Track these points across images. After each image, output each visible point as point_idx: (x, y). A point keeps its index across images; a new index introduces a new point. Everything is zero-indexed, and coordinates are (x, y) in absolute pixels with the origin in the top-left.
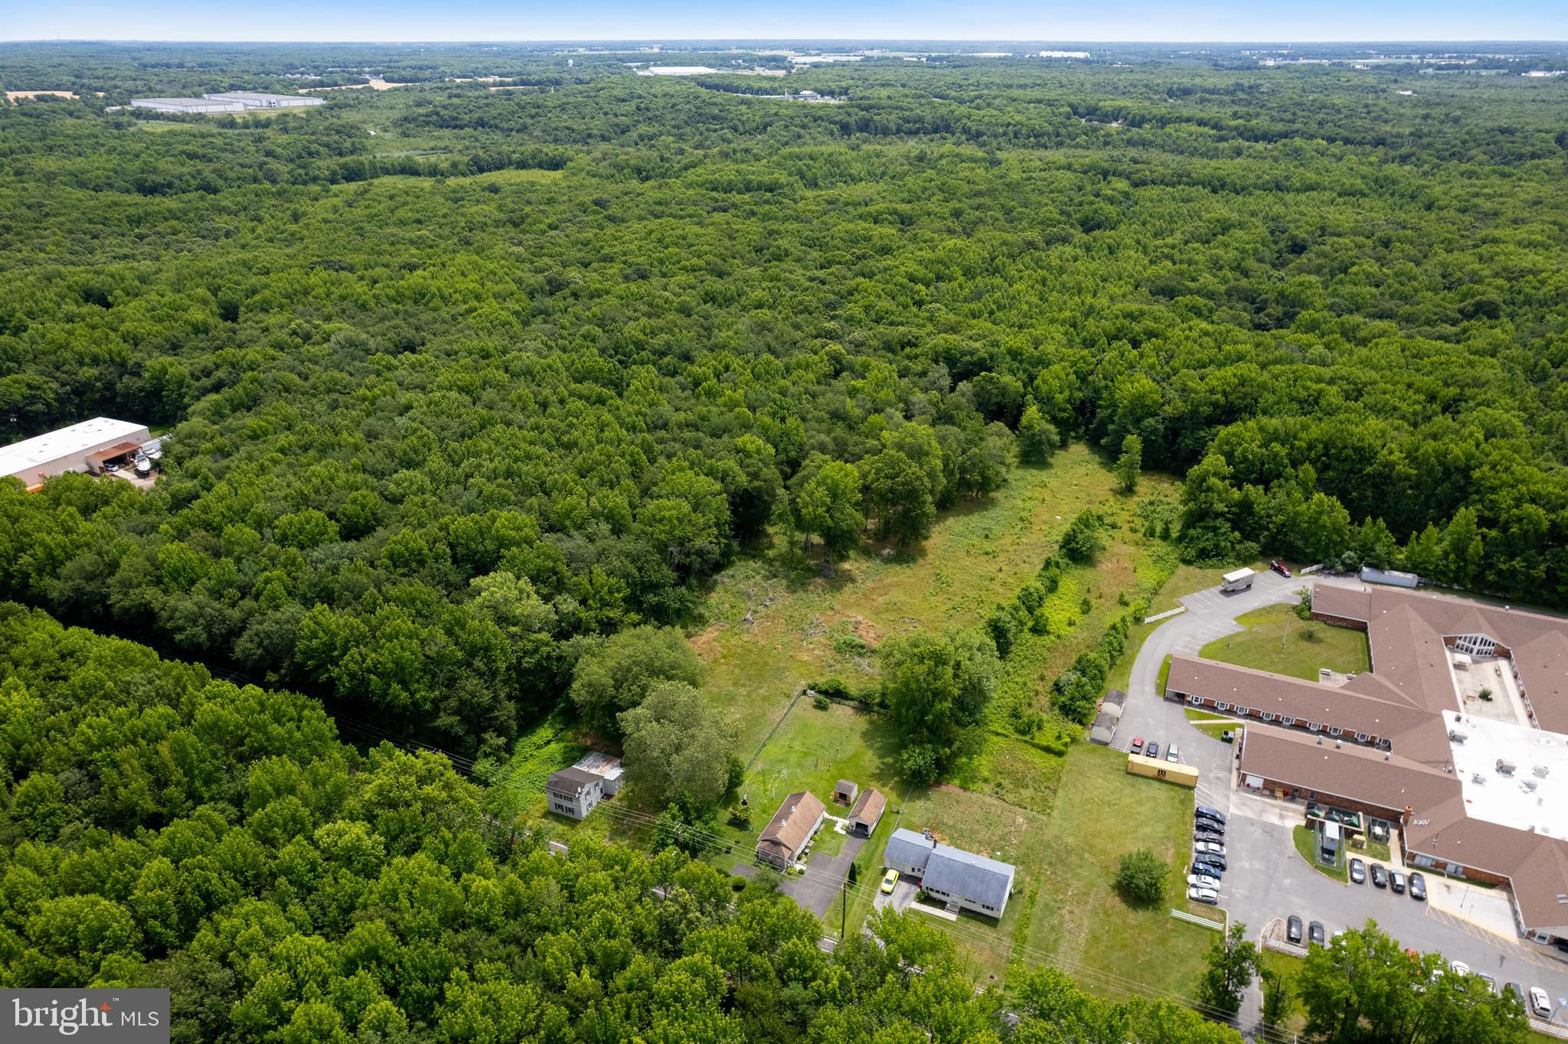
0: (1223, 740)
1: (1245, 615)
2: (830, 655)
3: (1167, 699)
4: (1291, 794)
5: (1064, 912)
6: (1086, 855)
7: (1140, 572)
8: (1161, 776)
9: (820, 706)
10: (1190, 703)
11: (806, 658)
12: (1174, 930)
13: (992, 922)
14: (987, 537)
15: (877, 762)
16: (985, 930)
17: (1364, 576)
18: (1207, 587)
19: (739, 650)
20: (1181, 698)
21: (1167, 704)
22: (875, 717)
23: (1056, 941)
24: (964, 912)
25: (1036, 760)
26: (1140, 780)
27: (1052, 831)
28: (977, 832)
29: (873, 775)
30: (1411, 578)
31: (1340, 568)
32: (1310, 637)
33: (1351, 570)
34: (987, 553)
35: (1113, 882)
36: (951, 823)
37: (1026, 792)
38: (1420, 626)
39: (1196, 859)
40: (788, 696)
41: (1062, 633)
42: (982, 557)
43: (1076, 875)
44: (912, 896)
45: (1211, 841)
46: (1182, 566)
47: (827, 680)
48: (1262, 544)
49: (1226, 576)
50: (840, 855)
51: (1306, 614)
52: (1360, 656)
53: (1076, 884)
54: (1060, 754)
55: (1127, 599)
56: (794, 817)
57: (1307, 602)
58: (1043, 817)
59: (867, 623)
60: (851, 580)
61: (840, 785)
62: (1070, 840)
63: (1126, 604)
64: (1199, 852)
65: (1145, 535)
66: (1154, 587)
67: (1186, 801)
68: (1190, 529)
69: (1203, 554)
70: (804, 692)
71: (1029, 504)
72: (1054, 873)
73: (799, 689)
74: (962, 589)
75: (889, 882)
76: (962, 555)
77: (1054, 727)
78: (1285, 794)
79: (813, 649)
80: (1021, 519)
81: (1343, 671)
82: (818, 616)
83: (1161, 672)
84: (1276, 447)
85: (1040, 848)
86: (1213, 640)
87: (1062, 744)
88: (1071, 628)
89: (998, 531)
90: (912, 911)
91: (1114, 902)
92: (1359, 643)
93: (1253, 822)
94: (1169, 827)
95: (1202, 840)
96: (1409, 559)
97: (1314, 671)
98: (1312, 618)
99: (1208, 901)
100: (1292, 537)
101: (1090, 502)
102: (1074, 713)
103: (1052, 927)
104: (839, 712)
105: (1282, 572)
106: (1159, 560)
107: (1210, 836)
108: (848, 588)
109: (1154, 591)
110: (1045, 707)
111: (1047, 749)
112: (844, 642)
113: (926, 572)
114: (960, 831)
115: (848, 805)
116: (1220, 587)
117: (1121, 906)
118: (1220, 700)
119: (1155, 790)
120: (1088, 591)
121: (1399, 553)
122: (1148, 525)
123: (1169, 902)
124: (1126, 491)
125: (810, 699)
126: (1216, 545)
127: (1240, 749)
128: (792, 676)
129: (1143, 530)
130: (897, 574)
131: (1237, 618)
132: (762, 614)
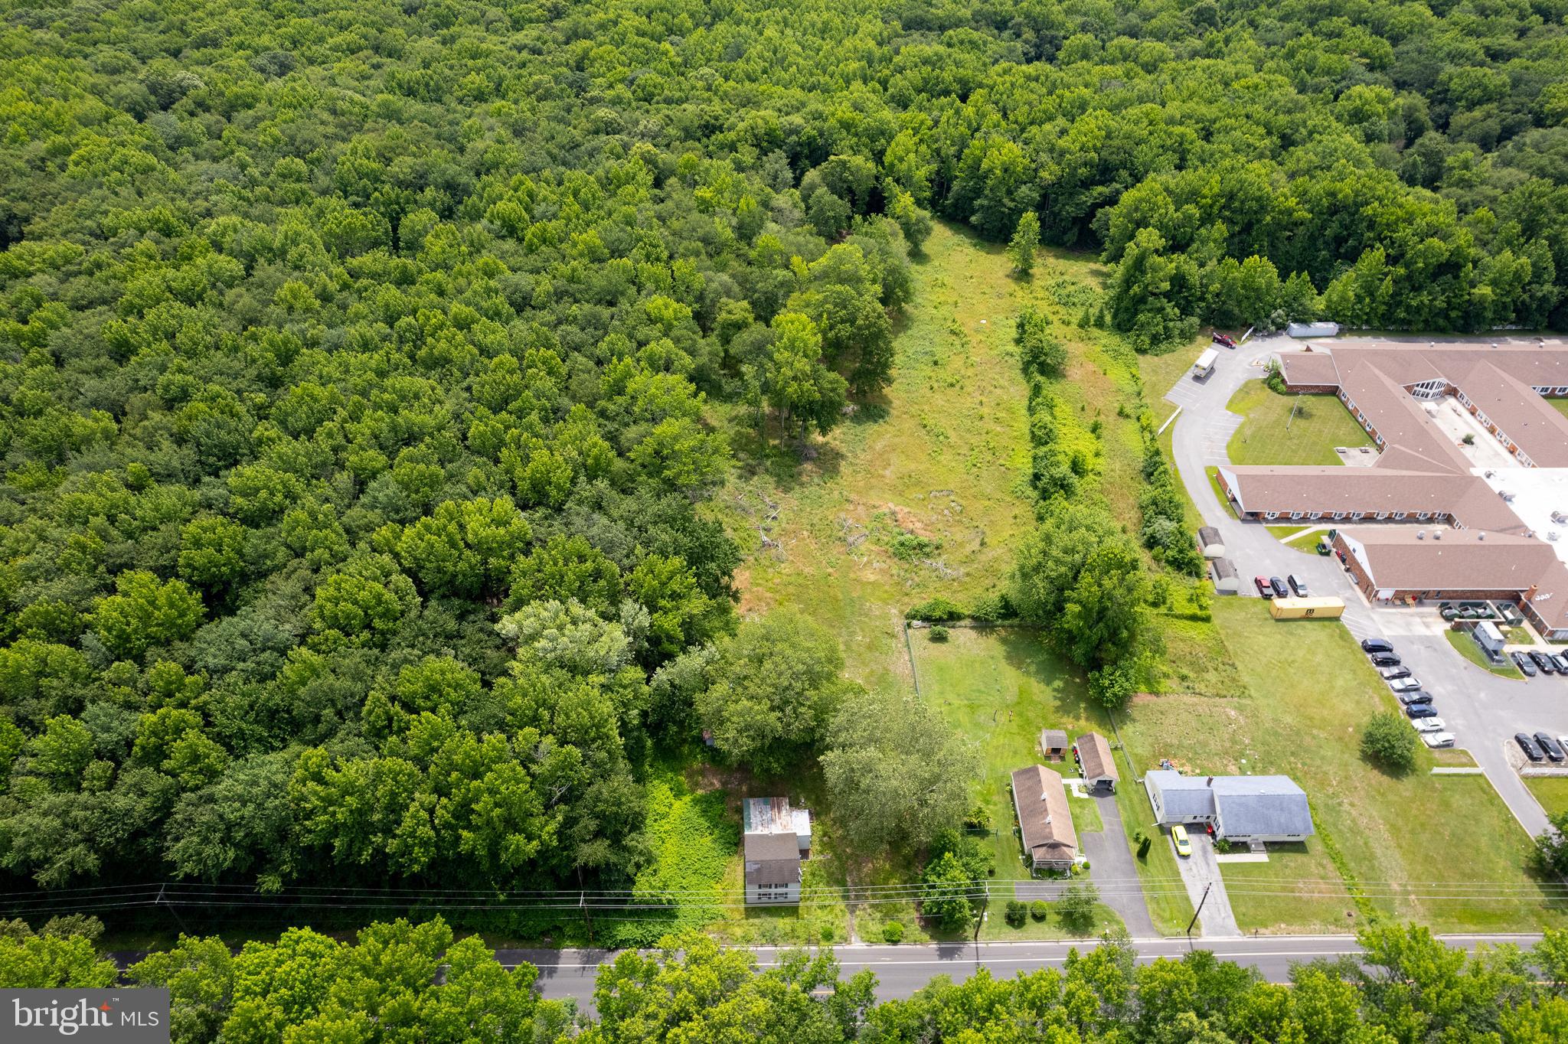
0: (1322, 554)
1: (1231, 401)
2: (896, 567)
3: (1244, 521)
4: (1420, 598)
5: (1346, 807)
6: (1315, 732)
7: (1111, 376)
8: (1309, 616)
9: (939, 638)
10: (1266, 521)
11: (872, 578)
12: (1445, 789)
13: (1298, 847)
14: (936, 363)
15: (1048, 690)
16: (1300, 858)
17: (1294, 333)
18: (1178, 376)
19: (791, 589)
20: (1255, 517)
21: (1247, 526)
22: (1003, 633)
23: (1366, 844)
24: (1272, 846)
25: (1193, 633)
26: (1293, 625)
27: (1266, 714)
28: (1204, 744)
29: (1057, 709)
30: (1332, 327)
31: (1273, 328)
32: (1300, 413)
33: (1281, 328)
34: (952, 385)
35: (1358, 754)
36: (1175, 742)
37: (1212, 677)
38: (1388, 382)
39: (1403, 701)
40: (893, 636)
41: (1099, 468)
42: (949, 391)
43: (1323, 758)
44: (1210, 848)
45: (1401, 676)
46: (1140, 358)
47: (920, 603)
48: (1200, 316)
49: (1198, 362)
50: (1106, 827)
51: (1282, 387)
52: (1352, 424)
53: (1331, 769)
54: (1207, 619)
55: (1128, 410)
56: (1049, 805)
57: (1278, 374)
58: (1248, 702)
59: (902, 510)
60: (838, 456)
61: (1049, 739)
62: (1288, 719)
63: (1128, 416)
64: (1399, 691)
65: (1081, 326)
66: (1136, 389)
67: (1344, 635)
68: (1136, 314)
69: (1155, 340)
70: (909, 625)
71: (944, 311)
72: (1304, 764)
73: (898, 623)
74: (961, 437)
75: (1184, 843)
76: (929, 393)
77: (1179, 589)
78: (1414, 599)
79: (869, 562)
80: (953, 332)
81: (1353, 445)
82: (842, 515)
83: (1215, 490)
84: (1191, 209)
85: (1271, 739)
86: (1228, 438)
87: (1201, 607)
88: (1100, 460)
89: (941, 353)
90: (1223, 867)
91: (1376, 777)
92: (1341, 409)
93: (1411, 640)
94: (1354, 672)
95: (1394, 677)
96: (1328, 307)
97: (1332, 452)
98: (1292, 391)
99: (1447, 745)
100: (1231, 306)
101: (1000, 296)
102: (1186, 565)
103: (1351, 830)
104: (962, 638)
105: (1228, 345)
106: (1117, 355)
107: (1395, 670)
108: (844, 467)
109: (1139, 394)
110: (1154, 566)
111: (1194, 618)
112: (902, 544)
113: (909, 424)
114: (1191, 747)
115: (1063, 758)
116: (1190, 374)
117: (1385, 780)
118: (1296, 510)
119: (1313, 632)
120: (1083, 409)
121: (1319, 304)
122: (1078, 314)
123: (1419, 759)
124: (1023, 275)
125: (920, 633)
126: (1165, 328)
127: (1344, 561)
128: (875, 606)
129: (1075, 320)
130: (880, 435)
131: (1228, 407)
132: (776, 530)
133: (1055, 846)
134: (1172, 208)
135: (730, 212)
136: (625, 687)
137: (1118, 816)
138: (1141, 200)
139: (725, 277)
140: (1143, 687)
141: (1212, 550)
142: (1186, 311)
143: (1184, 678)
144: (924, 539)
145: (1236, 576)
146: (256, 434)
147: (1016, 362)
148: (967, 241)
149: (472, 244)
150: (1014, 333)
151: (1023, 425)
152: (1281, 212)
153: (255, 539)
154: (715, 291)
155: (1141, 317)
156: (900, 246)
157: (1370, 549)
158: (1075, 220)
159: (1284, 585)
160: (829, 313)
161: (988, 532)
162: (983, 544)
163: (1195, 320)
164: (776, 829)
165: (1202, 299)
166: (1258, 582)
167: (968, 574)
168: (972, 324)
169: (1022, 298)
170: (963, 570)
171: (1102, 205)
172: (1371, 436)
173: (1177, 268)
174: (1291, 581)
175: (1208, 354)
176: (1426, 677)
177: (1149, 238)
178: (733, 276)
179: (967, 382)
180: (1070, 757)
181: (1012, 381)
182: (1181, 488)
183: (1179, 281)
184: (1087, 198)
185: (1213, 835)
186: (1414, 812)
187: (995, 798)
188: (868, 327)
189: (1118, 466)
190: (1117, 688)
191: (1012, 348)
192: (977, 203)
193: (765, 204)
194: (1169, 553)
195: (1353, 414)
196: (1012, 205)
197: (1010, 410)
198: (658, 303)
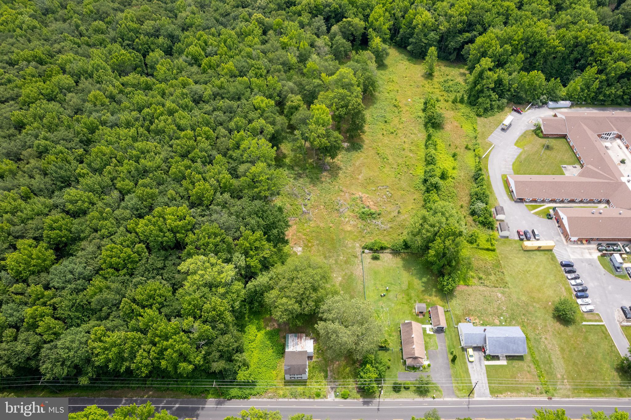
0: (548, 218)
1: (517, 141)
2: (359, 223)
3: (516, 202)
4: (589, 241)
5: (543, 339)
6: (534, 304)
7: (464, 128)
8: (539, 249)
9: (376, 258)
10: (526, 202)
11: (349, 229)
12: (587, 331)
13: (520, 358)
14: (386, 122)
15: (420, 283)
16: (520, 363)
17: (550, 106)
18: (495, 129)
19: (314, 234)
20: (521, 200)
21: (517, 204)
22: (404, 256)
23: (549, 356)
24: (509, 358)
25: (487, 257)
26: (531, 253)
27: (514, 296)
28: (486, 310)
29: (423, 291)
30: (568, 103)
31: (541, 104)
32: (548, 148)
33: (545, 104)
34: (392, 133)
35: (551, 315)
36: (473, 308)
37: (492, 278)
38: (589, 132)
39: (575, 290)
40: (356, 257)
41: (454, 175)
42: (391, 136)
43: (536, 317)
44: (483, 358)
45: (575, 278)
46: (478, 118)
47: (369, 241)
48: (507, 99)
49: (504, 123)
50: (439, 348)
51: (541, 134)
52: (571, 153)
53: (539, 322)
54: (493, 250)
55: (470, 146)
56: (415, 340)
57: (540, 128)
58: (507, 290)
59: (365, 196)
60: (339, 168)
61: (418, 308)
62: (524, 298)
63: (470, 149)
64: (574, 285)
65: (453, 102)
66: (475, 135)
67: (553, 258)
68: (478, 97)
69: (486, 110)
70: (363, 252)
71: (392, 94)
72: (528, 319)
73: (359, 250)
74: (394, 159)
75: (471, 356)
76: (381, 137)
77: (483, 235)
78: (586, 241)
79: (349, 221)
80: (395, 106)
81: (570, 164)
82: (339, 198)
83: (505, 186)
84: (508, 47)
85: (515, 308)
86: (514, 160)
87: (492, 245)
88: (455, 171)
89: (389, 116)
90: (487, 367)
91: (558, 326)
92: (567, 145)
93: (582, 261)
94: (555, 276)
95: (572, 279)
96: (567, 94)
97: (560, 168)
98: (546, 136)
99: (591, 311)
100: (522, 94)
101: (418, 87)
102: (488, 224)
103: (544, 350)
104: (386, 259)
105: (519, 112)
106: (468, 117)
107: (573, 275)
108: (341, 174)
109: (476, 138)
110: (473, 224)
111: (488, 250)
112: (363, 213)
113: (372, 152)
114: (480, 311)
115: (424, 315)
116: (500, 127)
117: (562, 327)
118: (539, 198)
119: (541, 257)
120: (450, 145)
121: (563, 92)
122: (452, 96)
123: (578, 317)
124: (429, 75)
125: (368, 255)
126: (491, 105)
127: (558, 222)
128: (349, 243)
129: (451, 99)
130: (358, 158)
131: (516, 144)
132: (309, 205)
133: (416, 358)
134: (499, 47)
135: (295, 49)
136: (233, 293)
137: (445, 343)
138: (484, 42)
139: (291, 84)
140: (462, 282)
141: (500, 217)
142: (501, 96)
143: (480, 278)
144: (373, 211)
145: (509, 230)
146: (77, 171)
147: (422, 121)
148: (406, 58)
149: (178, 68)
150: (422, 106)
151: (422, 153)
152: (550, 48)
153: (76, 224)
154: (287, 91)
155: (480, 100)
156: (373, 65)
157: (569, 219)
158: (455, 49)
159: (530, 234)
160: (336, 103)
161: (402, 207)
162: (399, 212)
163: (505, 101)
164: (299, 349)
165: (509, 90)
166: (518, 232)
167: (391, 228)
168: (404, 102)
169: (428, 87)
170: (389, 225)
171: (467, 43)
172: (579, 159)
173: (498, 76)
174: (533, 232)
175: (509, 118)
176: (586, 280)
177: (486, 62)
178: (295, 83)
179: (399, 131)
180: (427, 315)
181: (419, 130)
182: (489, 186)
183: (499, 82)
184: (461, 38)
185: (485, 352)
186: (572, 342)
187: (394, 334)
188: (354, 110)
189: (462, 174)
190: (449, 286)
191: (421, 114)
192: (411, 40)
193: (312, 45)
194: (480, 219)
195: (572, 148)
196: (426, 41)
197: (417, 146)
198: (259, 100)
